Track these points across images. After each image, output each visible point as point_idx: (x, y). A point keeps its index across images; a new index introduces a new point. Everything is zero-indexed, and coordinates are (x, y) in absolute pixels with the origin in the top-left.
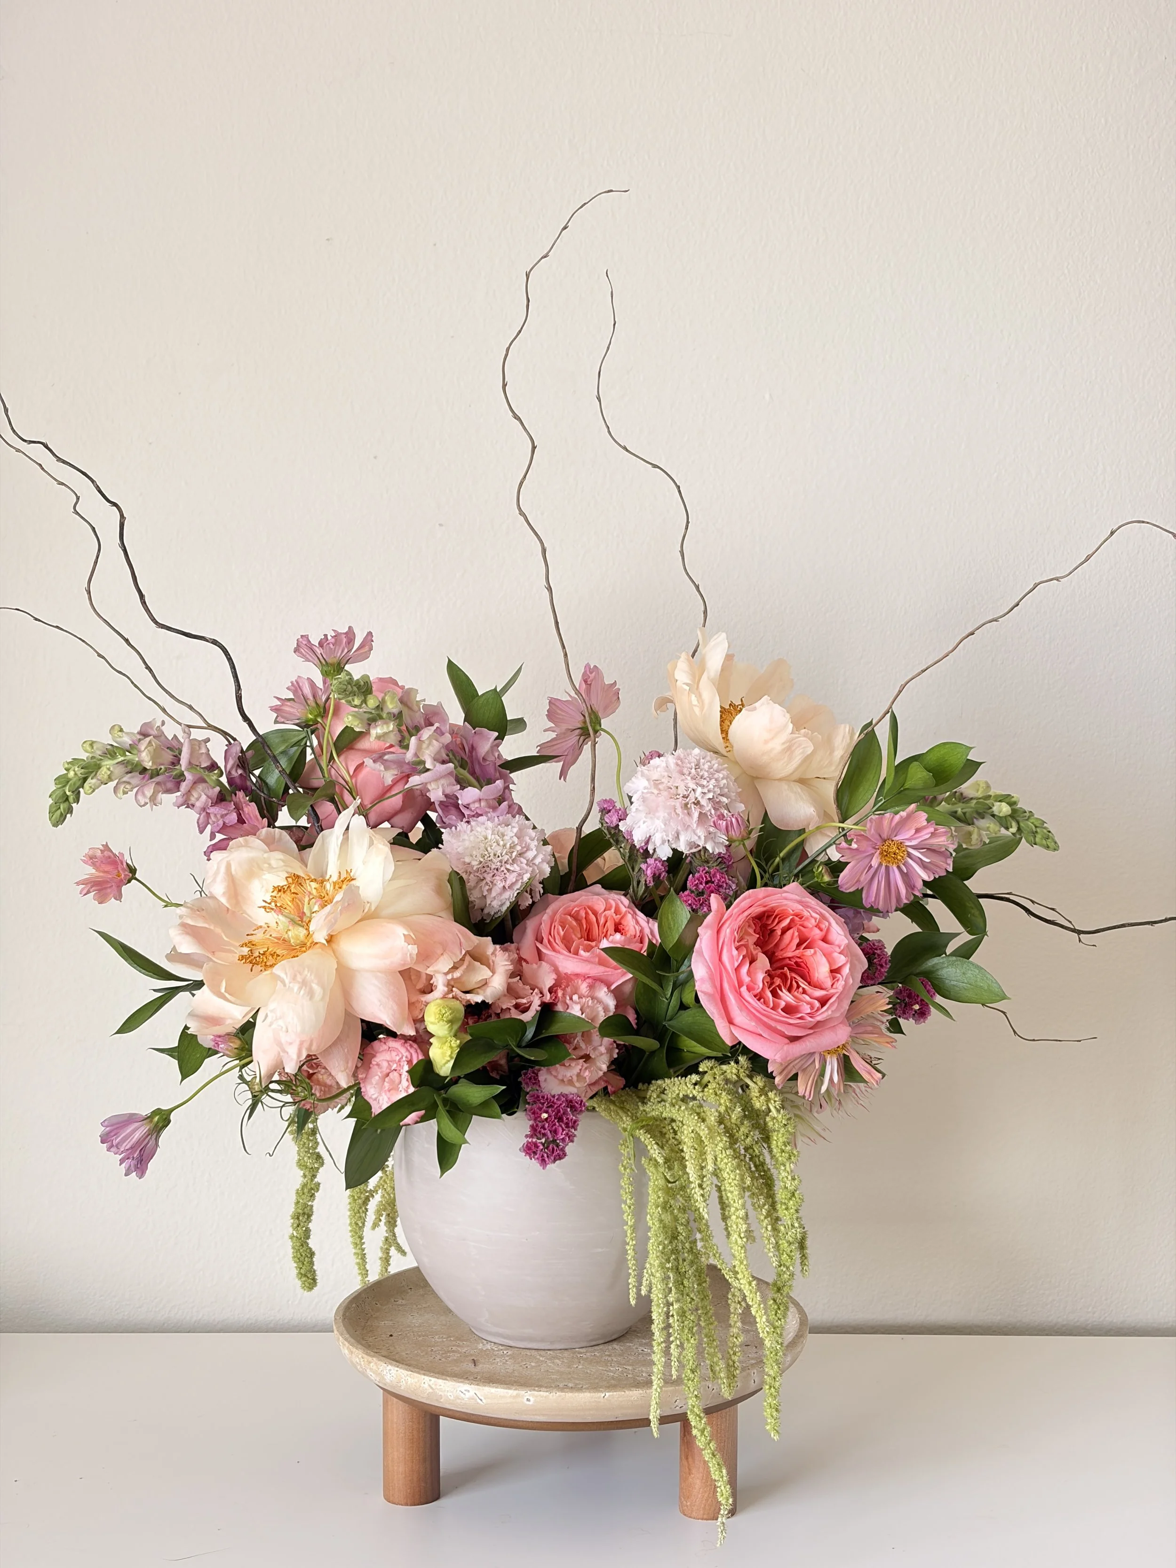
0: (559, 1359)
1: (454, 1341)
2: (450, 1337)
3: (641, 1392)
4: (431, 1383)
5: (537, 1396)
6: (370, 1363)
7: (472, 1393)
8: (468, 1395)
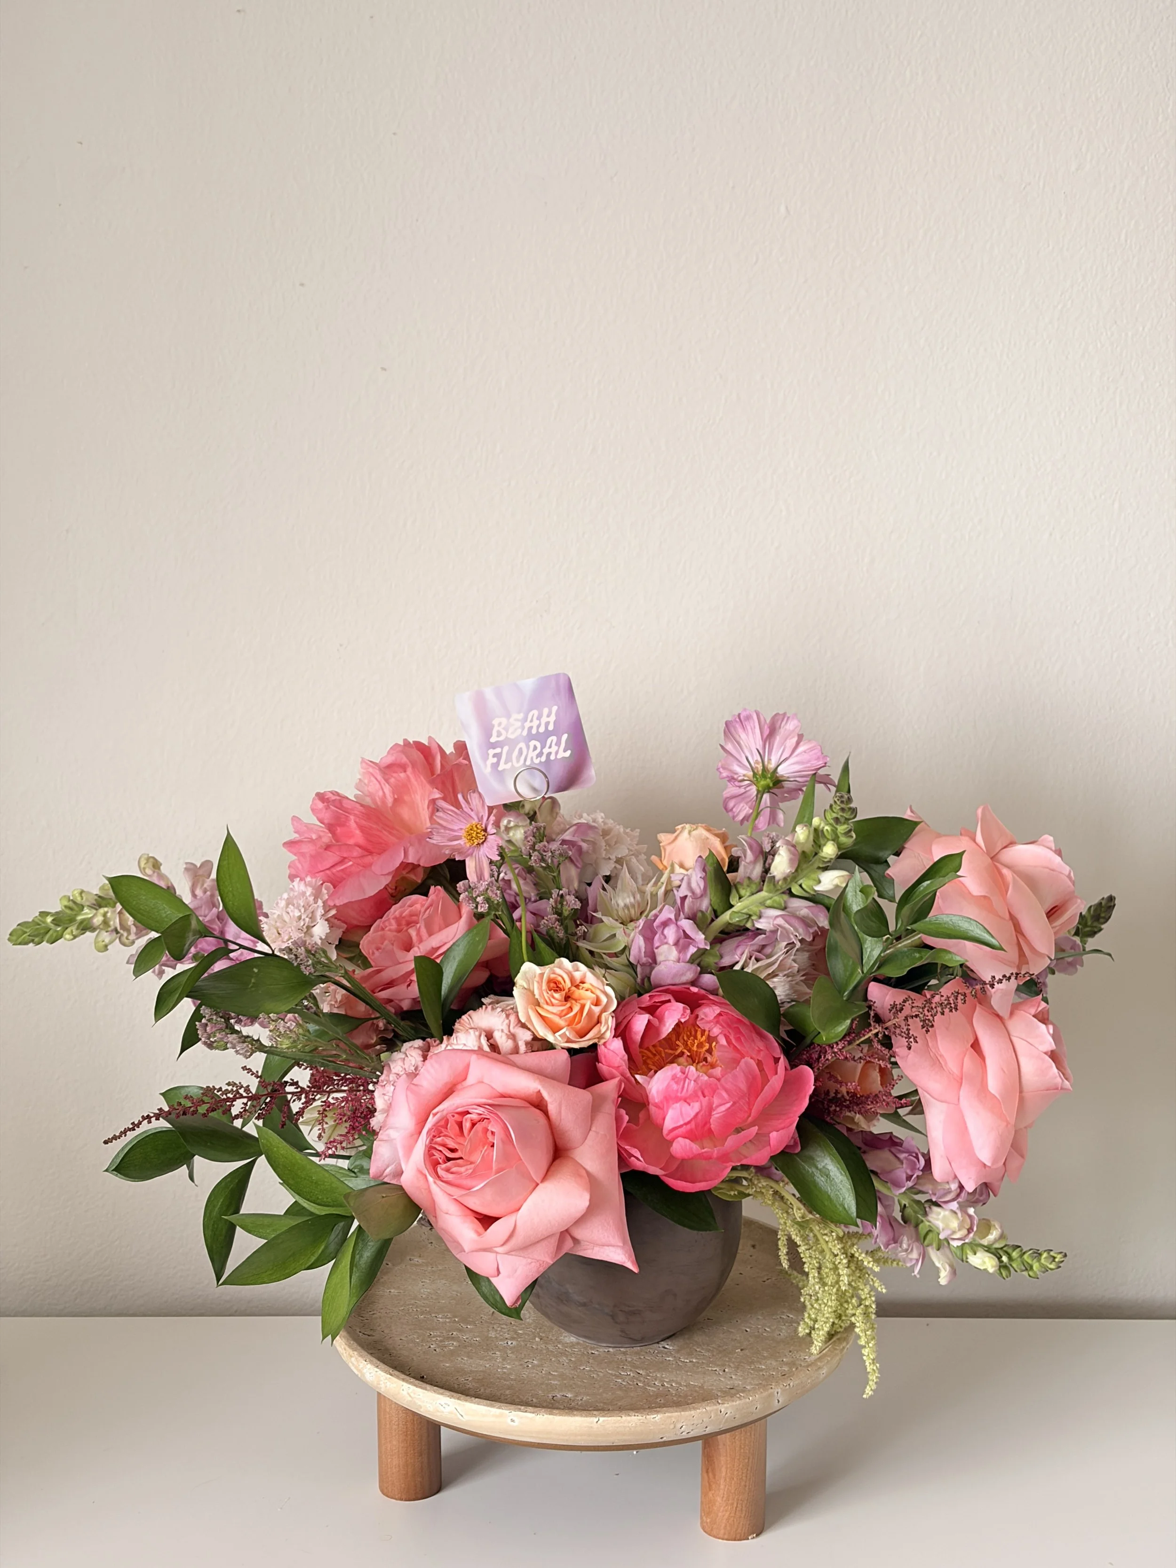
0: (567, 1356)
1: (458, 1322)
2: (456, 1317)
3: (640, 1417)
4: (410, 1391)
5: (521, 1418)
6: (351, 1357)
7: (451, 1408)
8: (448, 1409)
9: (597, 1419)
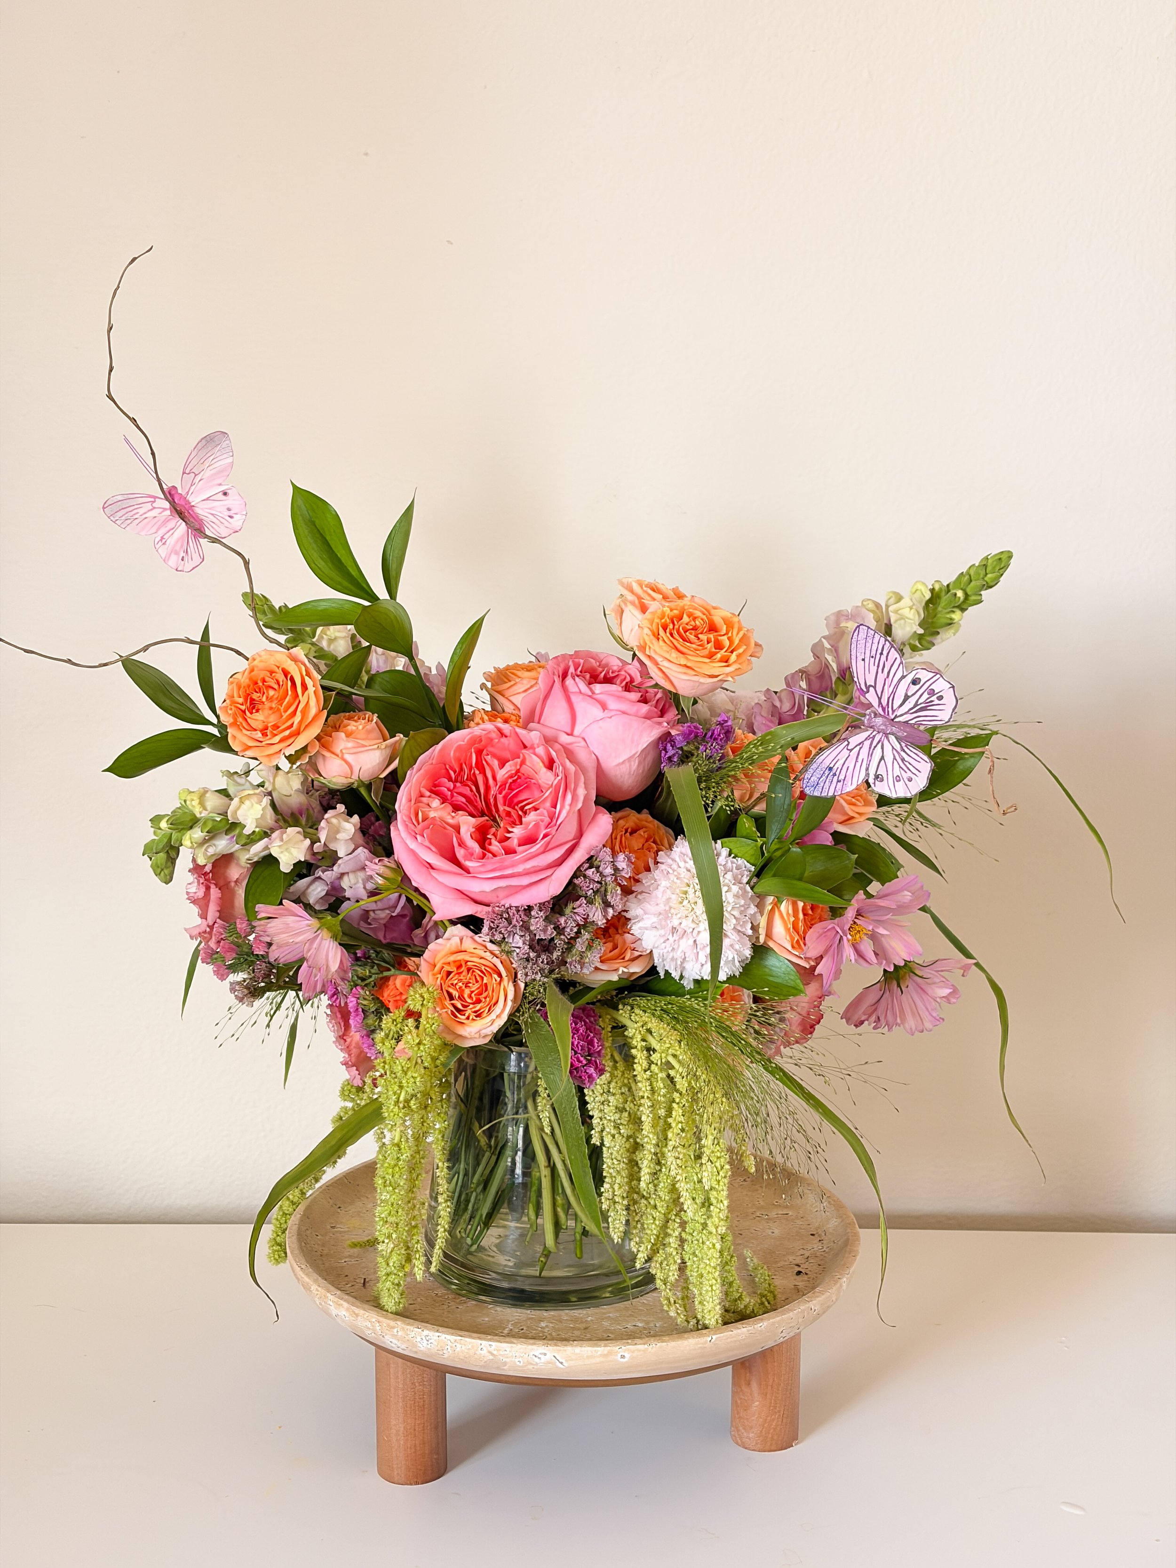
4: (491, 1349)
7: (549, 1356)
9: (710, 1338)
